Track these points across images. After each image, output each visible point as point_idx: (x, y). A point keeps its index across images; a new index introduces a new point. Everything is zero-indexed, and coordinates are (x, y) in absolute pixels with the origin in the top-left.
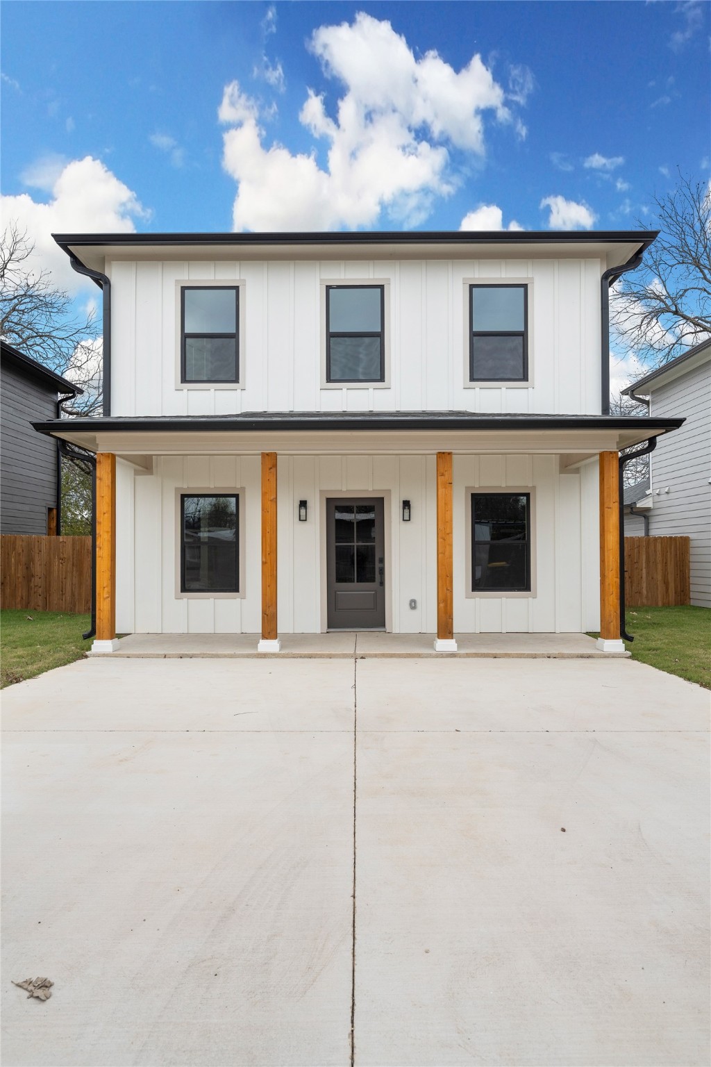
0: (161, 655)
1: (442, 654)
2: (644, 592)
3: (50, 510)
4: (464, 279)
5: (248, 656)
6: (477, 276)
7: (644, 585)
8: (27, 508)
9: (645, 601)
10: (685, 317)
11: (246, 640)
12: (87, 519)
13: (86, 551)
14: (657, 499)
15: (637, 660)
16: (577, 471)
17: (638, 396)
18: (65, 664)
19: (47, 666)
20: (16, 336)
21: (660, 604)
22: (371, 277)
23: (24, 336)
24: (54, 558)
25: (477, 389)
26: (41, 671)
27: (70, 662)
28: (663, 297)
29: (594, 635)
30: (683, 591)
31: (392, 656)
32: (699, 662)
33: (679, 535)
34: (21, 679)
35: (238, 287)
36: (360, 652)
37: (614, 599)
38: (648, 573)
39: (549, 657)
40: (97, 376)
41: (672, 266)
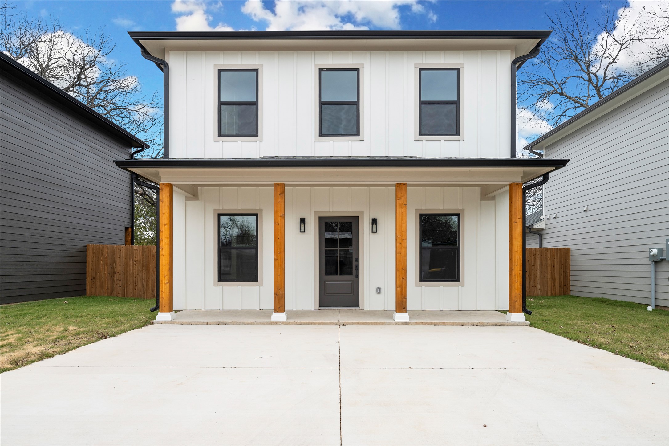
0: (205, 323)
1: (399, 323)
2: (539, 286)
3: (127, 228)
4: (415, 64)
5: (265, 324)
6: (424, 62)
7: (538, 281)
8: (110, 226)
9: (539, 292)
10: (568, 97)
11: (264, 314)
12: (152, 238)
13: (152, 256)
14: (548, 222)
15: (534, 327)
16: (493, 198)
17: (535, 151)
18: (139, 328)
19: (126, 329)
20: (103, 109)
21: (549, 294)
22: (351, 63)
23: (109, 109)
24: (130, 260)
25: (424, 141)
26: (122, 332)
27: (142, 327)
28: (553, 83)
29: (504, 312)
30: (565, 286)
31: (364, 324)
32: (578, 328)
33: (563, 247)
34: (108, 336)
35: (258, 69)
36: (342, 321)
37: (518, 285)
38: (541, 273)
39: (473, 325)
40: (159, 137)
41: (559, 61)
